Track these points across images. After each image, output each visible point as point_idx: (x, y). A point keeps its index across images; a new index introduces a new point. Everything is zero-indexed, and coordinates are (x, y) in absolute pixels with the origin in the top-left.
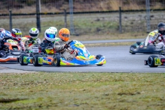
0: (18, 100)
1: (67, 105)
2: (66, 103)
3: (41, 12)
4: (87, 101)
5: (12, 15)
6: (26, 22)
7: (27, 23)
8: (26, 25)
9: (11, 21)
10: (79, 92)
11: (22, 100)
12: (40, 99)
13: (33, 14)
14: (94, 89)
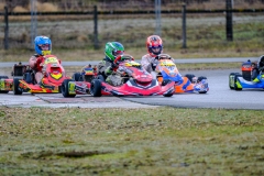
0: (97, 153)
1: (170, 164)
2: (172, 160)
3: (233, 7)
4: (206, 159)
5: (187, 11)
6: (209, 24)
7: (213, 26)
8: (210, 28)
9: (184, 22)
10: (204, 142)
11: (103, 153)
12: (132, 153)
13: (221, 11)
14: (229, 138)
